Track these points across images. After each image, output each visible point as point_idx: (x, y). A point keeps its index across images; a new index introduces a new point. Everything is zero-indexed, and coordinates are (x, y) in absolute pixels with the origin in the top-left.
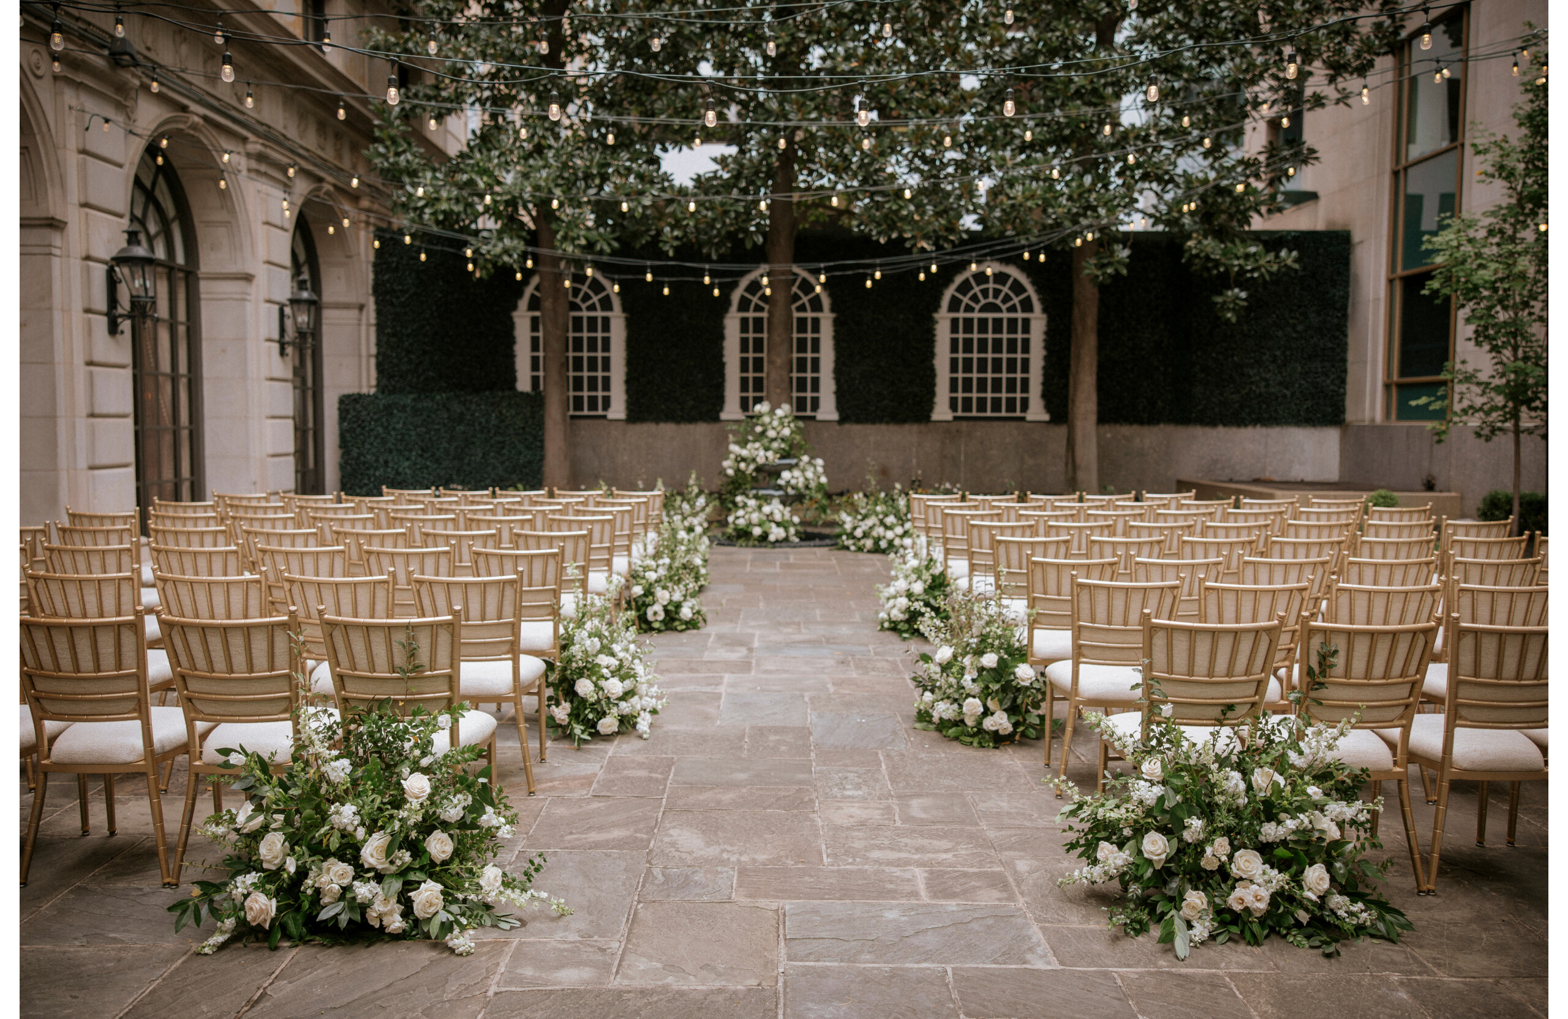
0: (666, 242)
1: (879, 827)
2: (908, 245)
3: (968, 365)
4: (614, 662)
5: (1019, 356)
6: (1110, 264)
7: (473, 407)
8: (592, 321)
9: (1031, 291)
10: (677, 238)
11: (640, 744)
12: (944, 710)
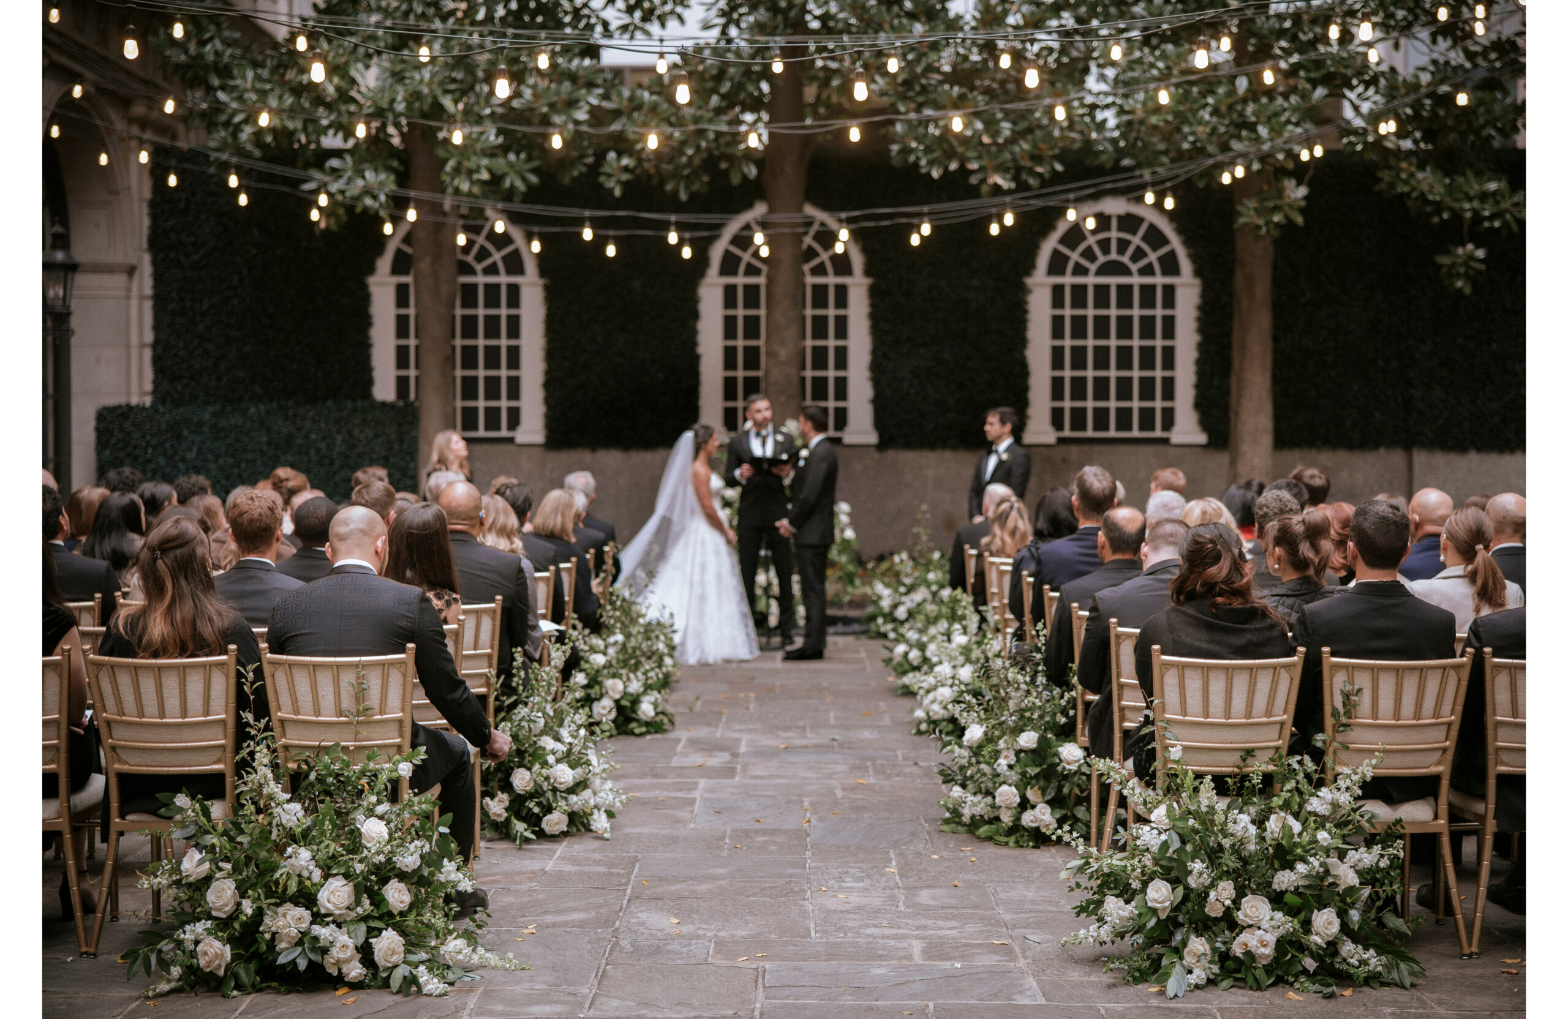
0: (609, 176)
1: (879, 911)
2: (974, 180)
3: (1079, 358)
4: (561, 748)
5: (1159, 343)
6: (1276, 209)
7: (308, 424)
8: (492, 290)
9: (1176, 243)
10: (626, 169)
11: (597, 844)
12: (973, 805)
